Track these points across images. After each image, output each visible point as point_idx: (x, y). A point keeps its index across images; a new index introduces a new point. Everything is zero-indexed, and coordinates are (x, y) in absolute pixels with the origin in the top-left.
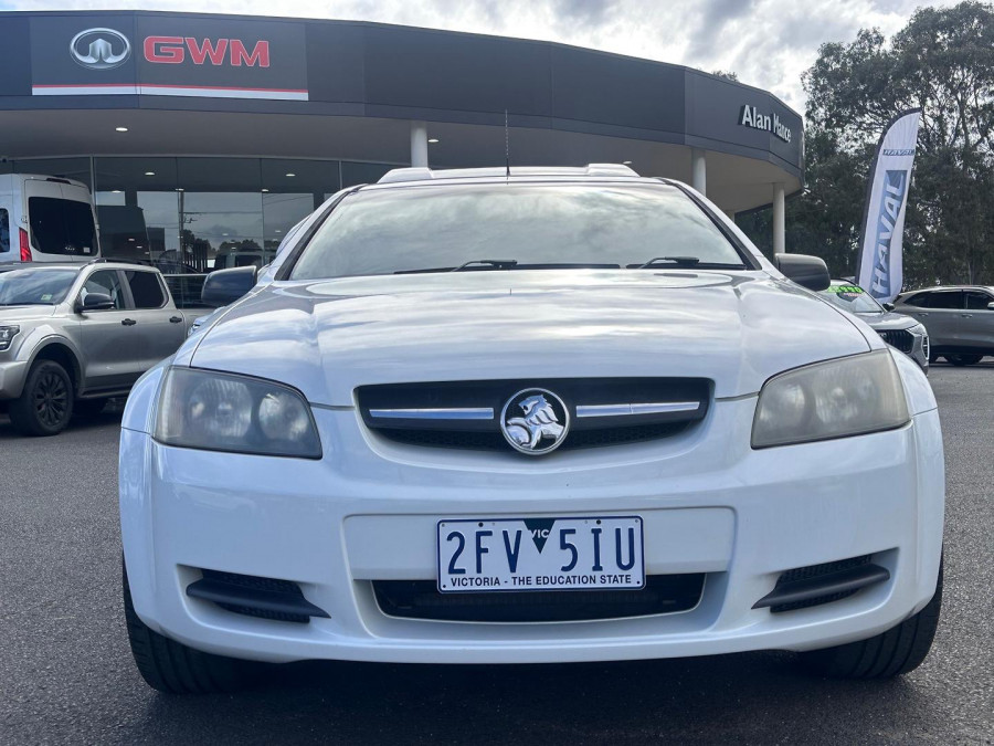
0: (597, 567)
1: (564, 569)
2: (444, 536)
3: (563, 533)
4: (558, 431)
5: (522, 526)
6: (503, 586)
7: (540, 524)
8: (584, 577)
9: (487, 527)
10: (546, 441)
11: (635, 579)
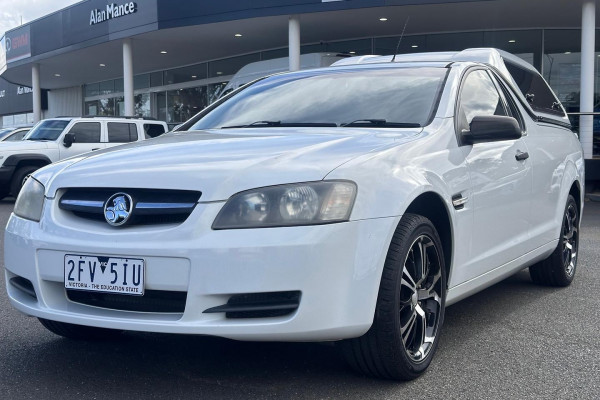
0: (125, 283)
1: (113, 282)
2: (67, 262)
3: (113, 264)
4: (126, 215)
5: (96, 260)
6: (88, 288)
7: (103, 259)
8: (119, 288)
9: (83, 259)
10: (120, 219)
11: (140, 291)
